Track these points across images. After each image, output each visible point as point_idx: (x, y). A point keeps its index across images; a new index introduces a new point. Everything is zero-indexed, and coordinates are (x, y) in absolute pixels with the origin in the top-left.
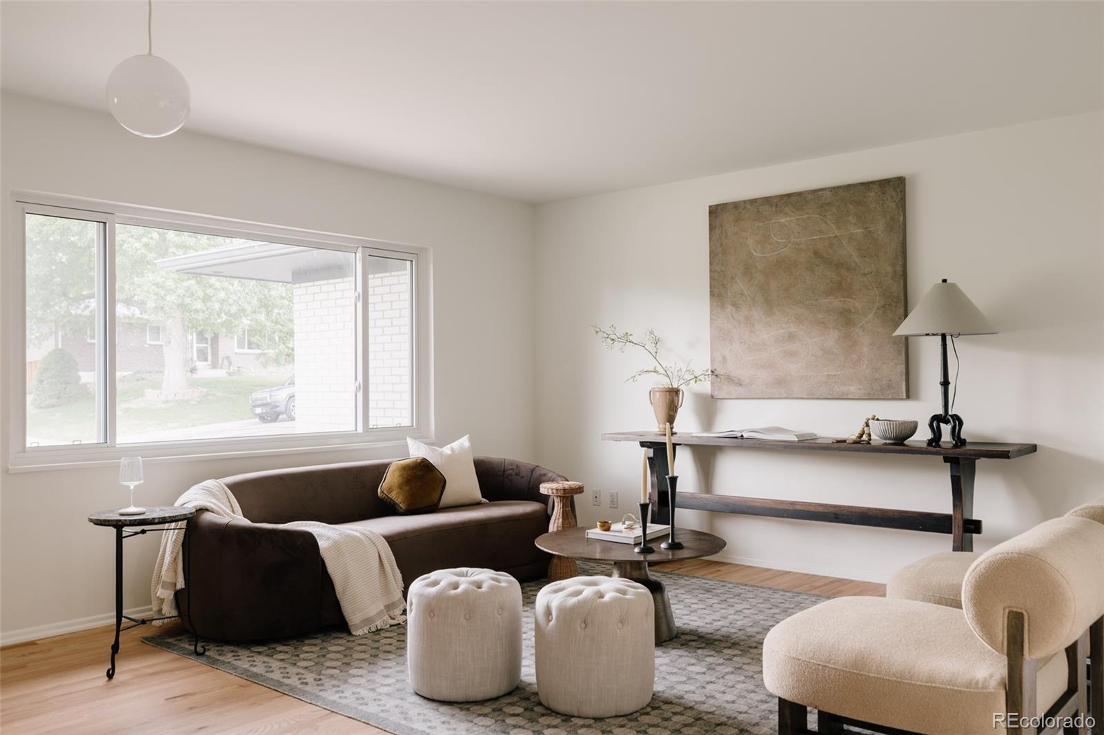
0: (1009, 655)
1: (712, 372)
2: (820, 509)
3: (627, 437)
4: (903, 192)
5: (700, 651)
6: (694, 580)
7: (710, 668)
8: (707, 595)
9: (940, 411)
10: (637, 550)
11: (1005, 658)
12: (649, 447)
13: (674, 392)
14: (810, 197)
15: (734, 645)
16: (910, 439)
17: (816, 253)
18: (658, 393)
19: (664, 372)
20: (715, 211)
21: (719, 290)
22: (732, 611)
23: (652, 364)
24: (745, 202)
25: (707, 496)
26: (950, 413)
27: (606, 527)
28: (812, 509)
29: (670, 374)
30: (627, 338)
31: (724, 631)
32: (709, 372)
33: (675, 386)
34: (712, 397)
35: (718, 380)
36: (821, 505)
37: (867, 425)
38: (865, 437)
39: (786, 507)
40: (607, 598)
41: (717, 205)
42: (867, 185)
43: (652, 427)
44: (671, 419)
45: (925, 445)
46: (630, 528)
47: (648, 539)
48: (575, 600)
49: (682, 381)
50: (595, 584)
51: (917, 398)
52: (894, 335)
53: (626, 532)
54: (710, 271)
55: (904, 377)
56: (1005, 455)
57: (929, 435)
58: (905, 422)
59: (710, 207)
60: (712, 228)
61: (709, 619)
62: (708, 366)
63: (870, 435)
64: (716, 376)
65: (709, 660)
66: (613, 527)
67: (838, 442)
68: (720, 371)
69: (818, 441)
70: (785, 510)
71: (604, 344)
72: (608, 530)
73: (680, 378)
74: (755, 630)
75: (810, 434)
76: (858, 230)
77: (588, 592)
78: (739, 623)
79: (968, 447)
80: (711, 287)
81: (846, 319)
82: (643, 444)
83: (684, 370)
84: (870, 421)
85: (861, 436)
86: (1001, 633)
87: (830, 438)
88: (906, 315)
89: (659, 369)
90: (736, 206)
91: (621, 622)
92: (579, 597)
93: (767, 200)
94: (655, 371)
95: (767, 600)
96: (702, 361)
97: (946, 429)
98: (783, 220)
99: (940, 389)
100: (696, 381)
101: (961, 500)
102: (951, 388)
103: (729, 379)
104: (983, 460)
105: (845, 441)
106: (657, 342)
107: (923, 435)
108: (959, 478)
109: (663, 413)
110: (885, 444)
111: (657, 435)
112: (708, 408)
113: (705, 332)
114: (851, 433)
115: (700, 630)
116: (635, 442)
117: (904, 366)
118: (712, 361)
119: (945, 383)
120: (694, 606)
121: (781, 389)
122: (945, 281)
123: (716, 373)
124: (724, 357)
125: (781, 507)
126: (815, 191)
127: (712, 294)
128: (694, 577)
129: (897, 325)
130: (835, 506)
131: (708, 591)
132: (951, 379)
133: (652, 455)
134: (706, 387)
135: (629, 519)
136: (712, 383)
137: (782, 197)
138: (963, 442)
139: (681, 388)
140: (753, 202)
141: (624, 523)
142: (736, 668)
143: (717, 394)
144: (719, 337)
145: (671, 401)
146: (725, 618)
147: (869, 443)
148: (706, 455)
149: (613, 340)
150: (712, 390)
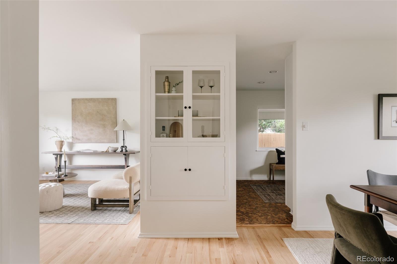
0: (130, 183)
1: (72, 137)
2: (98, 166)
3: (50, 153)
4: (116, 102)
5: (72, 197)
6: (68, 185)
7: (75, 199)
8: (72, 187)
9: (123, 145)
10: (56, 177)
11: (129, 184)
12: (55, 155)
13: (62, 142)
14: (96, 100)
15: (79, 195)
16: (117, 151)
17: (98, 112)
18: (58, 142)
19: (59, 137)
20: (73, 100)
21: (74, 119)
22: (78, 189)
23: (56, 135)
24: (81, 99)
25: (70, 165)
26: (125, 145)
27: (47, 173)
28: (96, 166)
29: (61, 138)
30: (49, 129)
31: (77, 193)
32: (71, 137)
33: (62, 140)
34: (72, 143)
35: (74, 139)
36: (98, 165)
37: (108, 148)
38: (108, 151)
39: (90, 166)
40: (52, 186)
41: (74, 99)
42: (109, 99)
43: (56, 150)
44: (61, 148)
45: (120, 152)
46: (53, 173)
47: (59, 175)
48: (44, 187)
49: (64, 139)
50: (49, 184)
51: (118, 143)
52: (114, 130)
53: (53, 174)
54: (72, 114)
55: (116, 138)
56: (134, 153)
57: (121, 150)
58: (116, 148)
59: (72, 99)
60: (72, 104)
61: (73, 191)
62: (71, 135)
63: (109, 150)
64: (73, 138)
65: (74, 198)
66: (49, 173)
67: (102, 152)
68: (74, 137)
69: (98, 152)
70: (90, 167)
71: (42, 130)
72: (48, 174)
73: (64, 138)
74: (84, 192)
75: (96, 150)
76: (107, 108)
77: (47, 186)
78: (80, 191)
79: (128, 152)
80: (72, 117)
81: (104, 126)
82: (54, 154)
83: (65, 137)
84: (109, 147)
85: (107, 151)
86: (129, 180)
87: (100, 151)
88: (116, 126)
89: (58, 136)
90: (79, 99)
91: (56, 191)
92: (45, 187)
93: (86, 99)
94: (57, 137)
95: (86, 186)
96: (70, 134)
97: (124, 148)
98: (90, 104)
99: (123, 141)
100: (68, 139)
101: (126, 162)
102: (125, 140)
103: (76, 138)
104: (131, 154)
105: (104, 152)
106: (57, 129)
107: (119, 150)
108: (126, 158)
109: (59, 147)
110: (112, 152)
111: (57, 152)
112: (71, 145)
113: (71, 128)
114: (105, 150)
115: (71, 194)
116: (51, 154)
117: (116, 136)
118: (72, 134)
119: (124, 140)
120: (69, 190)
121: (89, 141)
122: (124, 120)
123: (73, 137)
124: (75, 134)
125: (89, 166)
126: (97, 99)
127: (72, 119)
128: (68, 184)
129: (115, 128)
130: (102, 165)
131: (72, 186)
132: (125, 139)
133: (56, 157)
134: (71, 140)
135: (53, 171)
136: (72, 140)
137: (90, 99)
138: (127, 151)
139: (64, 141)
140: (83, 99)
141: (52, 172)
142: (80, 199)
143: (73, 142)
144: (74, 129)
145: (61, 144)
146: (77, 191)
147: (109, 152)
148: (70, 156)
149: (44, 129)
150: (72, 141)
